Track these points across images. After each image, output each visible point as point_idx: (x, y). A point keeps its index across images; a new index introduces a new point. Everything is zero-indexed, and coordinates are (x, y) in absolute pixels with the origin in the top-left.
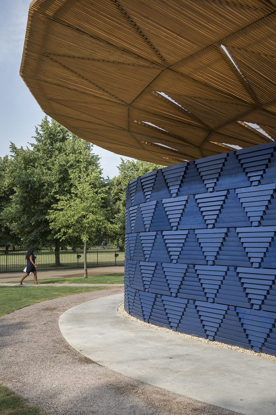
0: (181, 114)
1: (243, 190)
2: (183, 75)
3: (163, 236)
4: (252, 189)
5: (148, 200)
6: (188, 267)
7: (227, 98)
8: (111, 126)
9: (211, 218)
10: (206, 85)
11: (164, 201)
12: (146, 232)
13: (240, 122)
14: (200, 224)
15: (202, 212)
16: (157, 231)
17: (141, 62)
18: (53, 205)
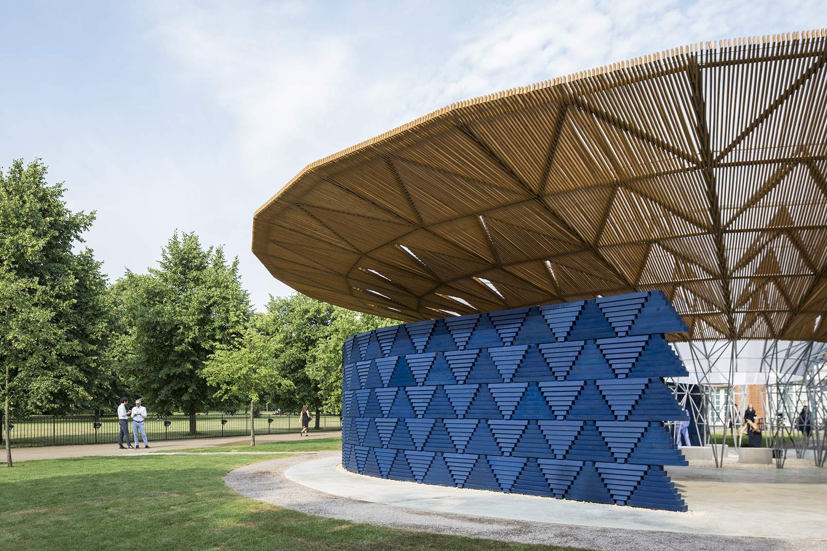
0: (417, 267)
1: (496, 349)
2: (435, 235)
3: (407, 392)
4: (504, 349)
5: (387, 355)
6: (436, 421)
7: (470, 257)
8: (328, 270)
9: (461, 375)
10: (454, 244)
11: (407, 357)
12: (383, 387)
13: (474, 278)
14: (449, 380)
15: (452, 369)
16: (399, 387)
17: (397, 220)
18: (210, 355)
